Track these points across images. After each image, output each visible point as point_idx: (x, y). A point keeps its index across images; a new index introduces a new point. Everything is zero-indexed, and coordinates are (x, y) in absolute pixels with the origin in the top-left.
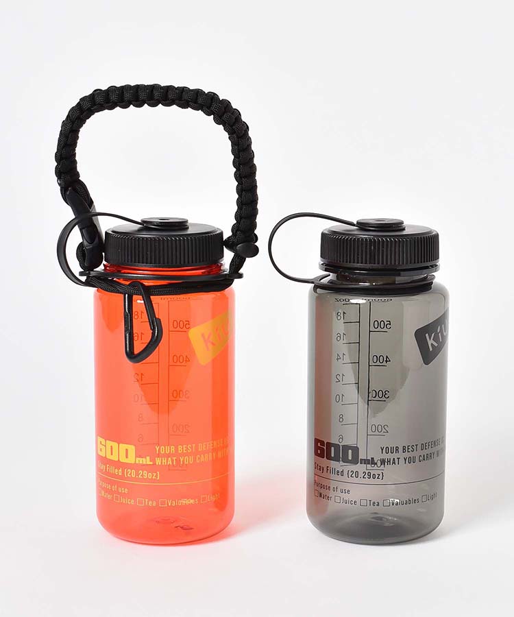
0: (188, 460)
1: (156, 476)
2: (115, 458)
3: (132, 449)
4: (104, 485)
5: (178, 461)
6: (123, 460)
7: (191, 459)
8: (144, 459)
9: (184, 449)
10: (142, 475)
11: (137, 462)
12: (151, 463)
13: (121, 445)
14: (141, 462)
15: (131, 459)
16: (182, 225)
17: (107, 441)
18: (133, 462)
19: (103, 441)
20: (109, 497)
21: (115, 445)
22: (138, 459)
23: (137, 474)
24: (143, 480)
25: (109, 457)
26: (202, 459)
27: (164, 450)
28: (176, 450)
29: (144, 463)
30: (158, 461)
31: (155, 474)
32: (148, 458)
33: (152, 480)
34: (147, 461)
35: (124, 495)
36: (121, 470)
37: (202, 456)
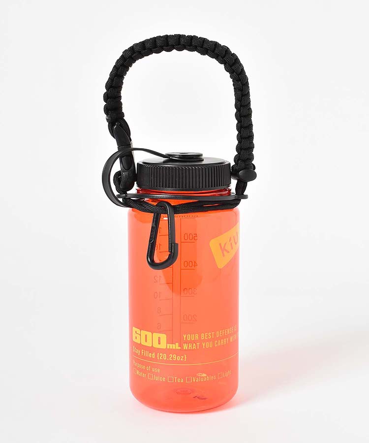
0: (208, 345)
1: (184, 358)
2: (149, 344)
3: (163, 337)
4: (139, 366)
5: (201, 345)
6: (156, 345)
7: (211, 343)
8: (174, 345)
9: (206, 336)
10: (172, 358)
11: (168, 347)
12: (180, 348)
13: (154, 334)
14: (171, 348)
15: (163, 345)
16: (197, 158)
17: (142, 331)
18: (165, 347)
19: (138, 331)
20: (144, 375)
21: (149, 334)
22: (168, 345)
23: (168, 357)
24: (173, 362)
25: (144, 343)
26: (219, 344)
27: (189, 337)
28: (200, 337)
29: (174, 348)
30: (185, 347)
31: (183, 357)
32: (177, 344)
33: (180, 362)
34: (176, 346)
35: (157, 374)
36: (154, 354)
37: (219, 341)
